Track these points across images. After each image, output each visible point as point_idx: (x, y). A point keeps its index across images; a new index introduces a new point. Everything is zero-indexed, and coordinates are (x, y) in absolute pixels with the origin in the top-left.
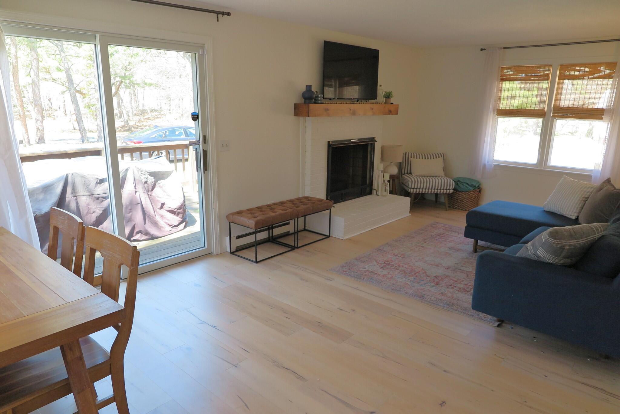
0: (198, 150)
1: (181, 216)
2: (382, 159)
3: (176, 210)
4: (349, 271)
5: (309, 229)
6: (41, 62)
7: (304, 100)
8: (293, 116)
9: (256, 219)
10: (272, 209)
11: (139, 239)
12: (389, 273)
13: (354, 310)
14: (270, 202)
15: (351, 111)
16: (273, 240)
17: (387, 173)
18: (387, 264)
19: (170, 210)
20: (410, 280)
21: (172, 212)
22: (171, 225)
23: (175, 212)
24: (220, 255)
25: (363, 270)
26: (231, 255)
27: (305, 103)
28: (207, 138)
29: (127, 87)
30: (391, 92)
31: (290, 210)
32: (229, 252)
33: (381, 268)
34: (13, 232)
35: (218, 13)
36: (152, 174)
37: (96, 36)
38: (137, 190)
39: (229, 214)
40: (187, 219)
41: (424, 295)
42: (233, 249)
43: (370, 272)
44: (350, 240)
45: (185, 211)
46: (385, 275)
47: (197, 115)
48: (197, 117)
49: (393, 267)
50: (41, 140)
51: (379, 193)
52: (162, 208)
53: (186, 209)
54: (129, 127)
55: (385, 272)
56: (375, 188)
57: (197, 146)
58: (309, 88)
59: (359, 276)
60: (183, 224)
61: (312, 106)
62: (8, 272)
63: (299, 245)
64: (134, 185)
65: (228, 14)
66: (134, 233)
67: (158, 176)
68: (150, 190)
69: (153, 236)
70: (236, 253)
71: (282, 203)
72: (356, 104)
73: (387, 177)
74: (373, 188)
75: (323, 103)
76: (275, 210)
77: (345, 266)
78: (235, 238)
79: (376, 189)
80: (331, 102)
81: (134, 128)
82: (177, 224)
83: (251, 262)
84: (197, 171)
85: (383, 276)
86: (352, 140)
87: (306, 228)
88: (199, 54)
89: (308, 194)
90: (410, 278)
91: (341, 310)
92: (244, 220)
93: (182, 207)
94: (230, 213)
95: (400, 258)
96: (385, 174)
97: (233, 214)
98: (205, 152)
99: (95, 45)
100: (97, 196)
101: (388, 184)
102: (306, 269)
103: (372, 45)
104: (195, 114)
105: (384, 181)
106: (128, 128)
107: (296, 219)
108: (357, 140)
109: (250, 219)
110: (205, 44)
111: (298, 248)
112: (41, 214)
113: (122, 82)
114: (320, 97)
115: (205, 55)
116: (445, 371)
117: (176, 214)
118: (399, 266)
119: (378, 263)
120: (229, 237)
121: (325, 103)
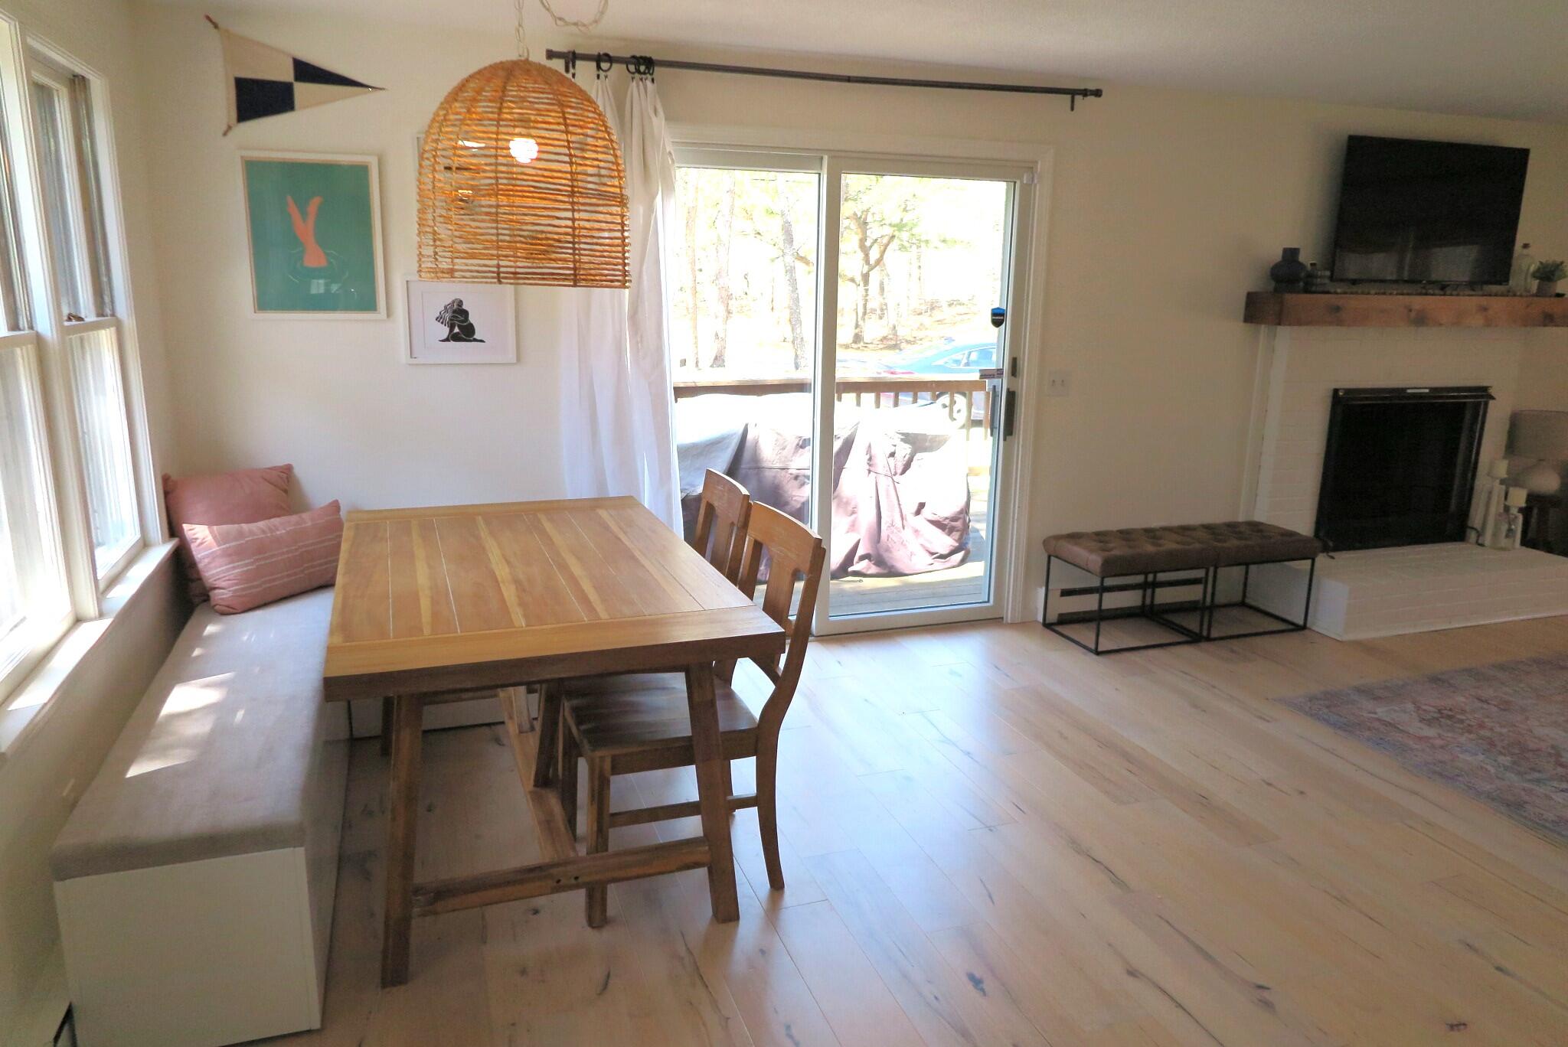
0: (998, 389)
1: (956, 535)
2: (1511, 447)
3: (946, 522)
4: (1326, 710)
5: (1253, 603)
6: (739, 196)
7: (1273, 284)
8: (1242, 324)
9: (1106, 554)
10: (1154, 537)
11: (864, 571)
12: (1440, 736)
13: (1302, 793)
14: (1155, 524)
15: (1413, 314)
16: (1149, 614)
17: (1522, 486)
18: (1445, 717)
19: (933, 519)
20: (1499, 764)
21: (937, 524)
22: (932, 554)
23: (946, 525)
24: (1022, 625)
25: (1365, 715)
26: (1046, 630)
27: (1276, 290)
28: (1020, 363)
29: (902, 248)
30: (1562, 263)
31: (1197, 546)
32: (1039, 622)
33: (1420, 721)
34: (646, 505)
35: (1073, 93)
36: (907, 438)
37: (822, 158)
38: (872, 469)
39: (1050, 537)
40: (970, 546)
41: (1526, 803)
42: (1052, 617)
43: (1384, 724)
44: (1358, 644)
45: (966, 526)
46: (1430, 738)
47: (1002, 315)
48: (1002, 318)
49: (1461, 726)
50: (718, 360)
51: (1487, 539)
52: (918, 512)
53: (970, 521)
54: (897, 341)
55: (1429, 732)
56: (1475, 526)
57: (996, 381)
58: (1291, 254)
59: (1349, 728)
60: (959, 556)
61: (1293, 299)
62: (633, 558)
63: (1214, 634)
64: (868, 457)
65: (1098, 93)
66: (856, 558)
67: (918, 443)
68: (899, 471)
69: (893, 570)
70: (1059, 628)
71: (1184, 530)
72: (1433, 295)
73: (1519, 498)
74: (1470, 524)
75: (1328, 293)
76: (1161, 542)
77: (1321, 699)
78: (1059, 592)
79: (1479, 530)
80: (1355, 289)
81: (908, 342)
82: (945, 552)
83: (1085, 651)
84: (992, 435)
85: (1420, 738)
86: (1409, 391)
87: (1248, 601)
88: (1022, 182)
89: (1261, 516)
90: (1501, 759)
91: (1269, 784)
92: (1080, 552)
93: (962, 516)
94: (1051, 534)
95: (1495, 709)
96: (1511, 489)
97: (1058, 538)
98: (1011, 396)
99: (820, 174)
100: (795, 472)
101: (1516, 517)
102: (1214, 687)
103: (1510, 137)
104: (998, 311)
105: (1507, 509)
106: (893, 342)
107: (1212, 569)
108: (1427, 391)
109: (1091, 551)
110: (1037, 162)
111: (1208, 639)
112: (695, 494)
113: (893, 237)
114: (1321, 277)
115: (1035, 185)
116: (1499, 969)
117: (947, 530)
118: (1481, 726)
119: (1418, 708)
120: (1044, 588)
121: (1336, 293)
